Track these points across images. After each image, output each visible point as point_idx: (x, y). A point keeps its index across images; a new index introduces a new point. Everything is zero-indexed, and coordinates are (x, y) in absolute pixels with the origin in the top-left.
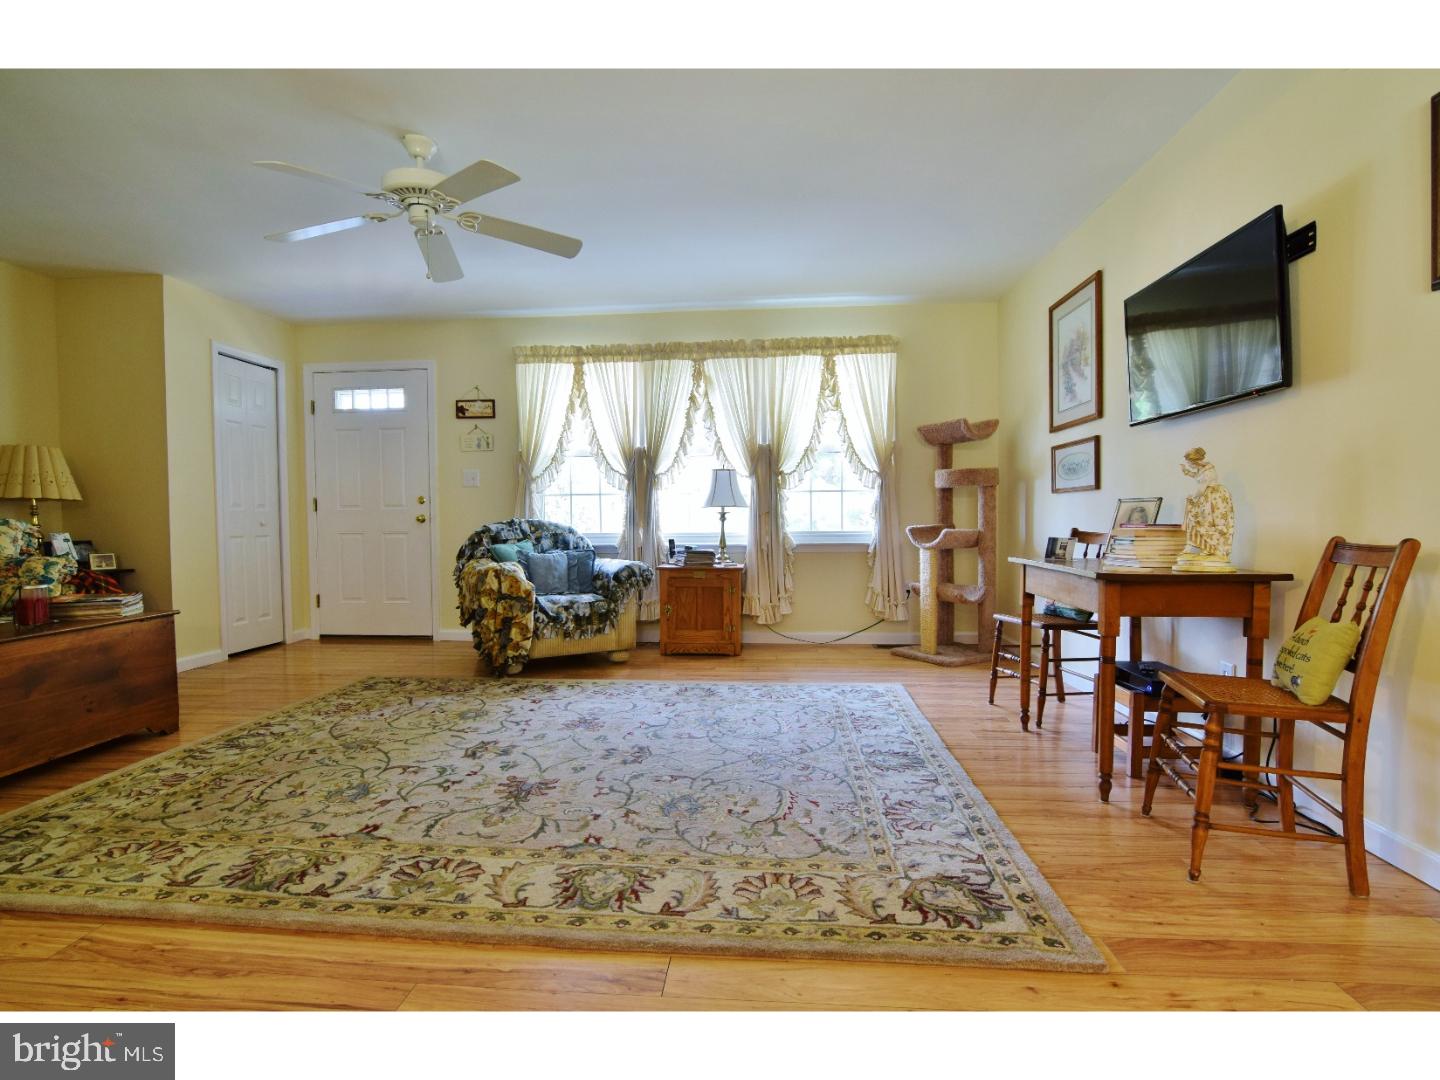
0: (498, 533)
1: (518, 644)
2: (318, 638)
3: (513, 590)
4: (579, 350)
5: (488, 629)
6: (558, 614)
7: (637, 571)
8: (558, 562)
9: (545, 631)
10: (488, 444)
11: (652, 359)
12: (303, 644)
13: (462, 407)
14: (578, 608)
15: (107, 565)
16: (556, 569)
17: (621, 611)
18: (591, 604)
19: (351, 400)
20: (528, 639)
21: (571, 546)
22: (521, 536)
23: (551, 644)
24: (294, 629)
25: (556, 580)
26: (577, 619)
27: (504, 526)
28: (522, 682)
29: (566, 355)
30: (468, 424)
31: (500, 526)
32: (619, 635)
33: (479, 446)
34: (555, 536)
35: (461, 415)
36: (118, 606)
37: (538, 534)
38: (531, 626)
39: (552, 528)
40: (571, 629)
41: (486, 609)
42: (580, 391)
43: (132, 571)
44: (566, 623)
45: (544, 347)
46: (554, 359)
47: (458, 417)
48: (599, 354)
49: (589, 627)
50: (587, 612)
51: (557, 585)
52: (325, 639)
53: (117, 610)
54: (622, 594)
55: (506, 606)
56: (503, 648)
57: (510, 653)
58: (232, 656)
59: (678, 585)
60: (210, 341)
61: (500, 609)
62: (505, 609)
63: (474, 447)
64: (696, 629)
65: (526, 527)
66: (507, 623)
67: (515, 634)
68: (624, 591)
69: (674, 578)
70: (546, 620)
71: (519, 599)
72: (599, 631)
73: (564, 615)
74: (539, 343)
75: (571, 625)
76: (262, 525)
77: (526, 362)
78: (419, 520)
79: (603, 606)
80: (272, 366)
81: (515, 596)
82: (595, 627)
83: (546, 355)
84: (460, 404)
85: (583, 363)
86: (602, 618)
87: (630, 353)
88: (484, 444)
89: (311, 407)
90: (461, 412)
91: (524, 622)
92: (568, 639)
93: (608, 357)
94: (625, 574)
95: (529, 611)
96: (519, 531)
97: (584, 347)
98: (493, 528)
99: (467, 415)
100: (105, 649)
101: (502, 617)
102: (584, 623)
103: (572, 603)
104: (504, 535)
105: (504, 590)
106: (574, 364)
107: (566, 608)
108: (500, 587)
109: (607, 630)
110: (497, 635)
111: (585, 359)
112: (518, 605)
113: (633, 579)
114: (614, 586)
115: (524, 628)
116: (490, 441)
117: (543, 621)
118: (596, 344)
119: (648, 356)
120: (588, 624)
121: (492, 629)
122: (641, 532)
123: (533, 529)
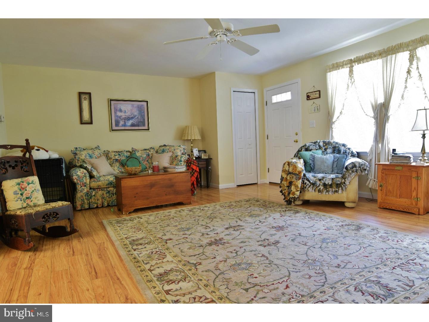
0: (309, 146)
1: (294, 192)
2: (269, 183)
3: (294, 170)
4: (351, 60)
5: (284, 185)
6: (315, 182)
7: (357, 165)
8: (328, 160)
9: (309, 189)
10: (318, 109)
11: (386, 56)
12: (264, 184)
13: (309, 95)
14: (326, 180)
15: (206, 157)
16: (326, 162)
17: (347, 183)
18: (333, 179)
19: (276, 99)
20: (298, 191)
21: (342, 152)
22: (318, 148)
23: (311, 195)
24: (261, 179)
25: (326, 167)
26: (325, 185)
27: (312, 144)
28: (299, 208)
29: (346, 64)
30: (311, 102)
31: (310, 144)
32: (348, 194)
33: (315, 110)
34: (334, 148)
35: (308, 99)
36: (175, 169)
37: (326, 147)
38: (300, 186)
39: (334, 144)
40: (321, 189)
41: (284, 177)
42: (351, 80)
43: (211, 159)
44: (319, 186)
45: (337, 63)
46: (341, 67)
47: (307, 100)
48: (359, 60)
49: (331, 189)
50: (330, 183)
51: (326, 170)
52: (271, 183)
53: (175, 170)
54: (348, 175)
55: (291, 177)
56: (289, 194)
57: (291, 196)
58: (238, 186)
59: (386, 173)
60: (230, 88)
61: (288, 178)
62: (290, 178)
63: (313, 111)
64: (396, 197)
65: (321, 144)
66: (291, 183)
67: (293, 188)
68: (349, 174)
69: (385, 169)
70: (310, 184)
71: (295, 174)
72: (336, 192)
73: (318, 183)
74: (335, 62)
75: (322, 188)
76: (250, 145)
77: (330, 71)
78: (295, 142)
79: (339, 181)
80: (253, 92)
81: (294, 173)
82: (334, 189)
83: (337, 66)
84: (308, 94)
85: (353, 66)
86: (338, 186)
87: (375, 56)
88: (316, 109)
89: (265, 103)
90: (308, 97)
91: (297, 184)
92: (320, 193)
93: (365, 60)
94: (350, 166)
95: (299, 179)
96: (318, 146)
97: (353, 59)
98: (307, 145)
99: (310, 98)
100: (170, 180)
101: (289, 181)
102: (328, 187)
103: (323, 178)
104: (311, 147)
105: (290, 171)
106: (349, 67)
107: (320, 180)
108: (289, 169)
109: (340, 191)
110: (287, 188)
111: (354, 64)
112: (295, 177)
113: (354, 169)
114: (345, 172)
115: (296, 186)
116: (319, 108)
117: (308, 184)
118: (357, 56)
119: (384, 55)
120: (330, 187)
121: (286, 185)
122: (380, 145)
123: (324, 145)
